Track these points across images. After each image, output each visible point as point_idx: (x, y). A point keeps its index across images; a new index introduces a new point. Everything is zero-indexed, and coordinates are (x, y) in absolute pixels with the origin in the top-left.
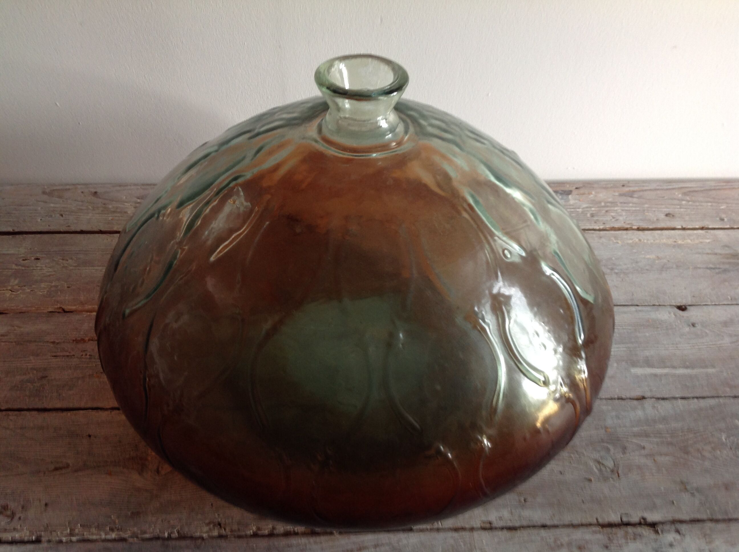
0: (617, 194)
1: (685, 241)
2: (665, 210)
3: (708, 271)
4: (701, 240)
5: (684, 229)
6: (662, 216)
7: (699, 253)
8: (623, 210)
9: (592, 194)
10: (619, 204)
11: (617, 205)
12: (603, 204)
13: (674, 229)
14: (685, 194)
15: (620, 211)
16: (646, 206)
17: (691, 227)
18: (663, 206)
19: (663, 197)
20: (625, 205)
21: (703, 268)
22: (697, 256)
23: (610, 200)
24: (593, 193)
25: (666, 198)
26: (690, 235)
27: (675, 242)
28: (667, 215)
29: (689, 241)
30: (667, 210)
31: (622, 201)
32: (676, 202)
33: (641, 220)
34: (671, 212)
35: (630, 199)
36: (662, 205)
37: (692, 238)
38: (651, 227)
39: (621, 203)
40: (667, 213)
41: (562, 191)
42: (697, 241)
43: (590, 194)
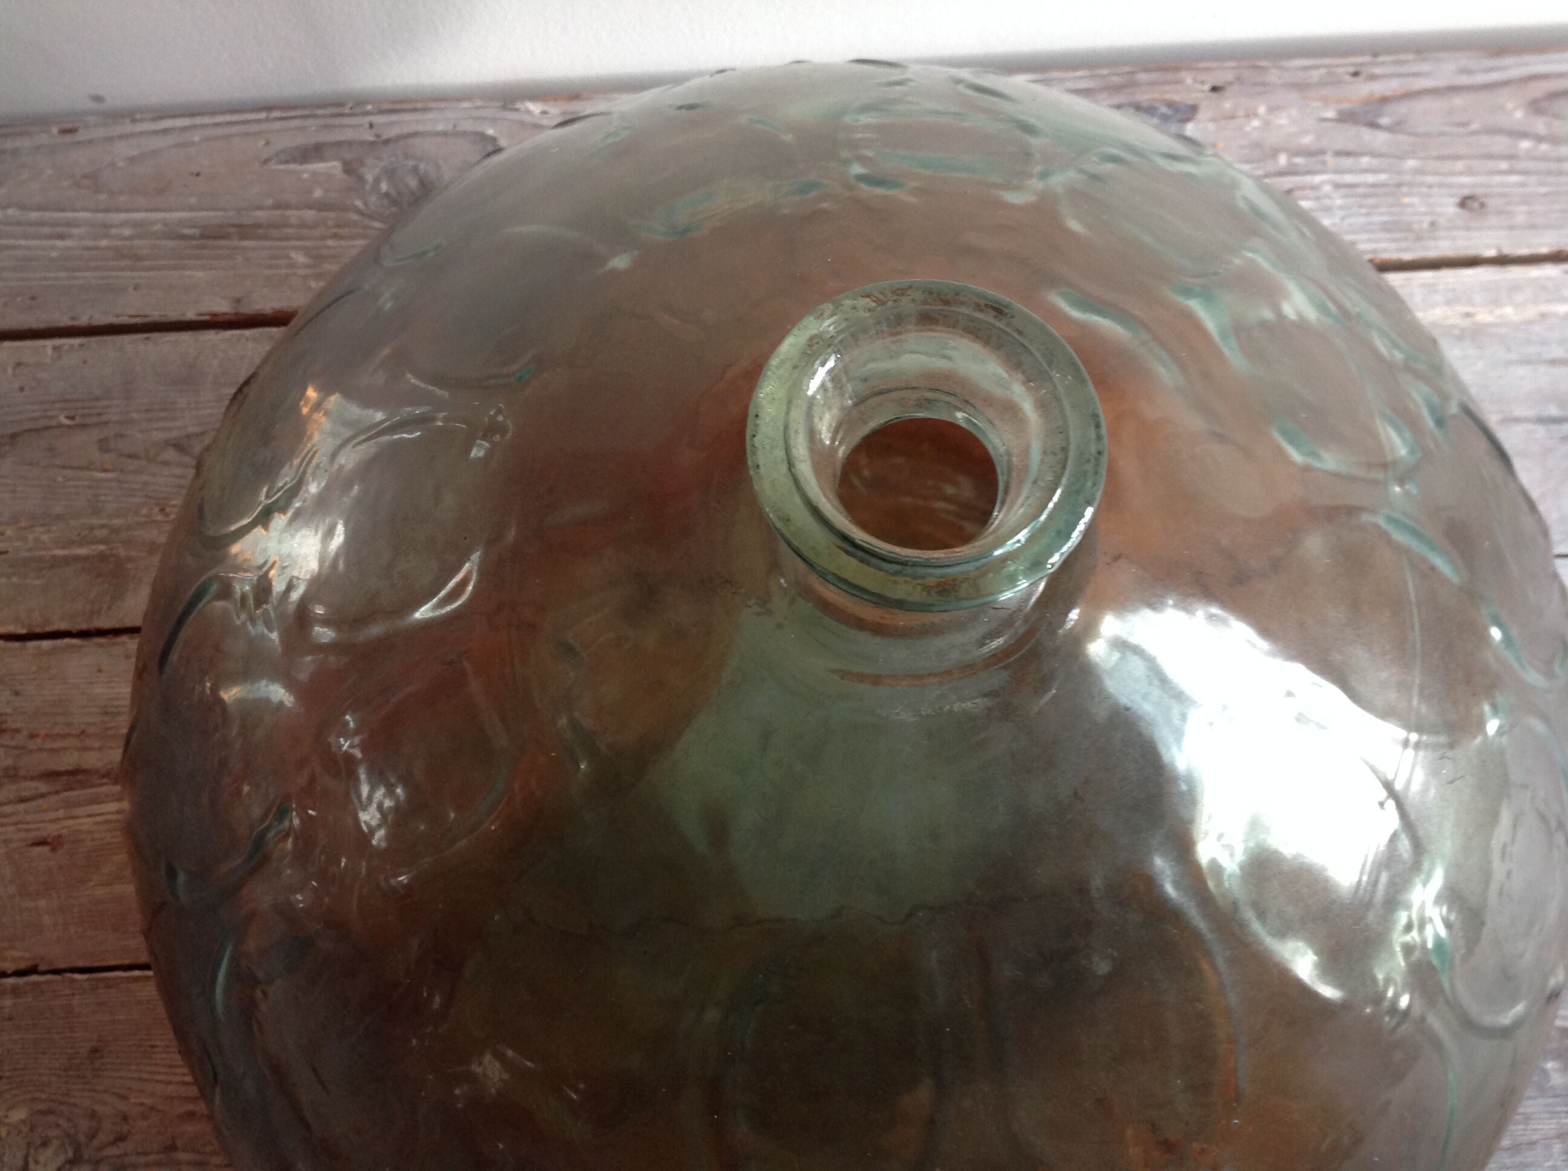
0: (1331, 114)
1: (1499, 312)
2: (1466, 180)
3: (1541, 431)
4: (1545, 308)
5: (1502, 261)
6: (1449, 207)
7: (1526, 361)
8: (1337, 186)
9: (1256, 115)
10: (1329, 159)
11: (1324, 163)
12: (1283, 160)
13: (1473, 262)
14: (1536, 107)
15: (1327, 188)
16: (1411, 163)
17: (1524, 251)
18: (1459, 165)
19: (1465, 125)
20: (1348, 162)
21: (1527, 420)
22: (1522, 371)
23: (1307, 140)
24: (1262, 110)
25: (1475, 126)
26: (1516, 287)
27: (1468, 315)
28: (1464, 203)
29: (1508, 311)
30: (1467, 182)
31: (1340, 145)
32: (1500, 144)
33: (1387, 227)
34: (1478, 191)
35: (1368, 136)
36: (1457, 157)
37: (1519, 298)
38: (1407, 257)
39: (1339, 153)
40: (1466, 192)
41: (1170, 104)
42: (1531, 312)
43: (1250, 115)
